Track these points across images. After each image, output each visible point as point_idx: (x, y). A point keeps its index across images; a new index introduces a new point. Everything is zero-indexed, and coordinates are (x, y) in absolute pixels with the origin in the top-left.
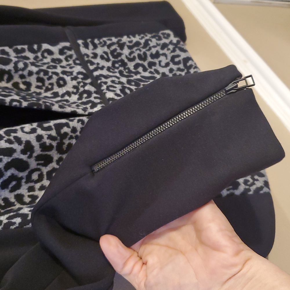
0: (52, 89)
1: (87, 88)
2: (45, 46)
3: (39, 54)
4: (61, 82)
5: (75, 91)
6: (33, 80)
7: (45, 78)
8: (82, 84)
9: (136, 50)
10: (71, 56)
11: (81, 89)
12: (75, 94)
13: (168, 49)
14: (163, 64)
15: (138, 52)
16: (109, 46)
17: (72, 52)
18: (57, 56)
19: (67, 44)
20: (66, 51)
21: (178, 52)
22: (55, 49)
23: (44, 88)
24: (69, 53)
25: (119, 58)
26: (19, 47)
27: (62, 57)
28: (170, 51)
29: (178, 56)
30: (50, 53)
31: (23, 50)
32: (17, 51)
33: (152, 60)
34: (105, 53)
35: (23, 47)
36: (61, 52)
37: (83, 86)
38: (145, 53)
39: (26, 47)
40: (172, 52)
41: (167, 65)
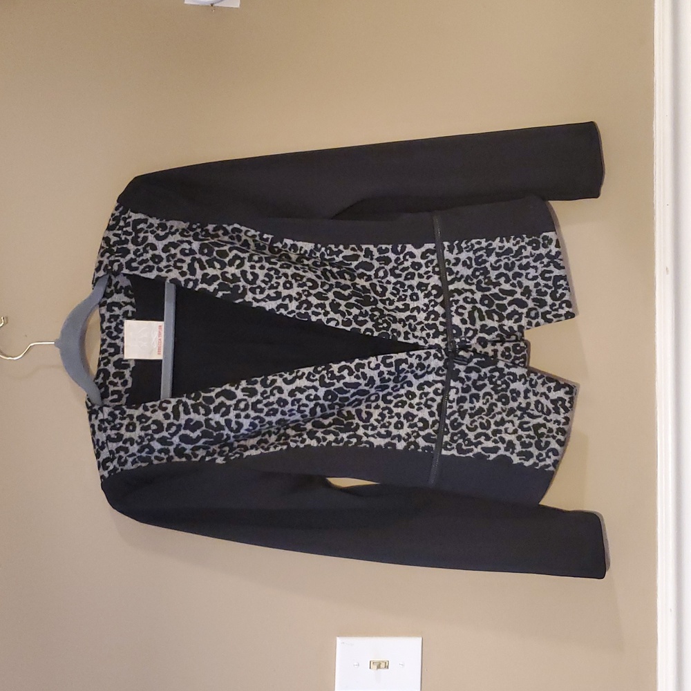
0: (405, 300)
1: (436, 309)
2: (409, 248)
3: (401, 256)
4: (414, 297)
5: (425, 308)
6: (390, 287)
7: (401, 289)
8: (433, 303)
9: (504, 258)
10: (432, 261)
11: (431, 309)
12: (424, 311)
13: (543, 263)
14: (530, 276)
15: (506, 260)
16: (475, 252)
17: (434, 257)
18: (418, 259)
19: (431, 246)
20: (428, 254)
21: (552, 268)
22: (418, 252)
23: (398, 296)
24: (431, 257)
25: (483, 266)
26: (384, 247)
27: (423, 262)
28: (543, 265)
29: (551, 272)
30: (412, 255)
31: (387, 250)
32: (380, 251)
33: (519, 271)
34: (469, 258)
35: (387, 246)
36: (423, 256)
37: (433, 306)
38: (513, 263)
39: (390, 247)
40: (545, 266)
41: (535, 278)
